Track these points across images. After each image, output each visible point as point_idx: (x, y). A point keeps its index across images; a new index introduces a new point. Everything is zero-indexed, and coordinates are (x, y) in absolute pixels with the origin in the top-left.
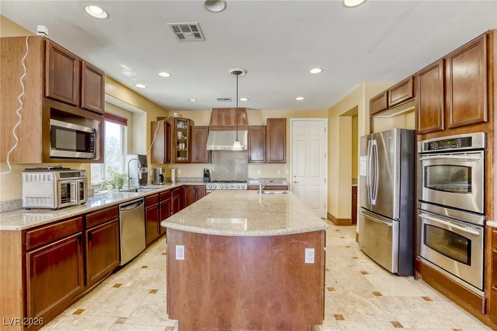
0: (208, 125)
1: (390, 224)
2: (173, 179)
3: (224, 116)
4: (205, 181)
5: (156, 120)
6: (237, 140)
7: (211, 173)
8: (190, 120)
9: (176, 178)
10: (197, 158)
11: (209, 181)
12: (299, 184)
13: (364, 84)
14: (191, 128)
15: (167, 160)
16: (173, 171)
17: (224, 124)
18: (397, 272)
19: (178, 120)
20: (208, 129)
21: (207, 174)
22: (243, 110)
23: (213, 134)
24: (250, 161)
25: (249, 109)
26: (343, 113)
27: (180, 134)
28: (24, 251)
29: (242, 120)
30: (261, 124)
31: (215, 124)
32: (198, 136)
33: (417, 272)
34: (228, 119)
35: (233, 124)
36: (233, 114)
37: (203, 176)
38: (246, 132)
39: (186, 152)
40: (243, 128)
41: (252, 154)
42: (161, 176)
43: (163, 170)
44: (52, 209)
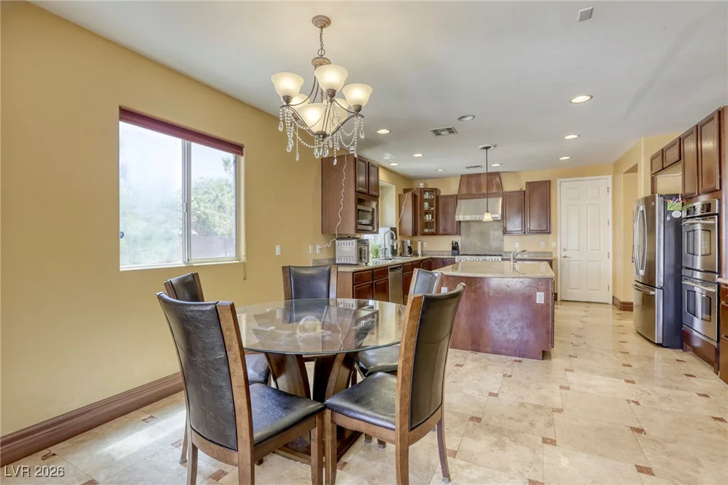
0: (456, 193)
1: (652, 293)
2: (419, 252)
3: (473, 183)
4: (453, 255)
5: (402, 193)
6: (488, 212)
7: (460, 246)
8: (436, 189)
9: (422, 251)
10: (445, 230)
11: (458, 254)
12: (570, 259)
13: (643, 138)
14: (437, 198)
15: (415, 233)
16: (419, 243)
17: (474, 192)
18: (661, 342)
19: (424, 191)
20: (456, 198)
21: (455, 247)
22: (497, 174)
23: (462, 204)
24: (505, 232)
25: (503, 172)
26: (626, 170)
27: (426, 205)
28: (353, 285)
29: (495, 186)
30: (518, 189)
31: (464, 191)
32: (445, 206)
33: (684, 344)
34: (479, 186)
35: (484, 191)
36: (484, 180)
37: (451, 249)
38: (500, 200)
39: (433, 223)
40: (496, 195)
41: (508, 223)
42: (409, 247)
43: (411, 242)
44: (354, 265)
